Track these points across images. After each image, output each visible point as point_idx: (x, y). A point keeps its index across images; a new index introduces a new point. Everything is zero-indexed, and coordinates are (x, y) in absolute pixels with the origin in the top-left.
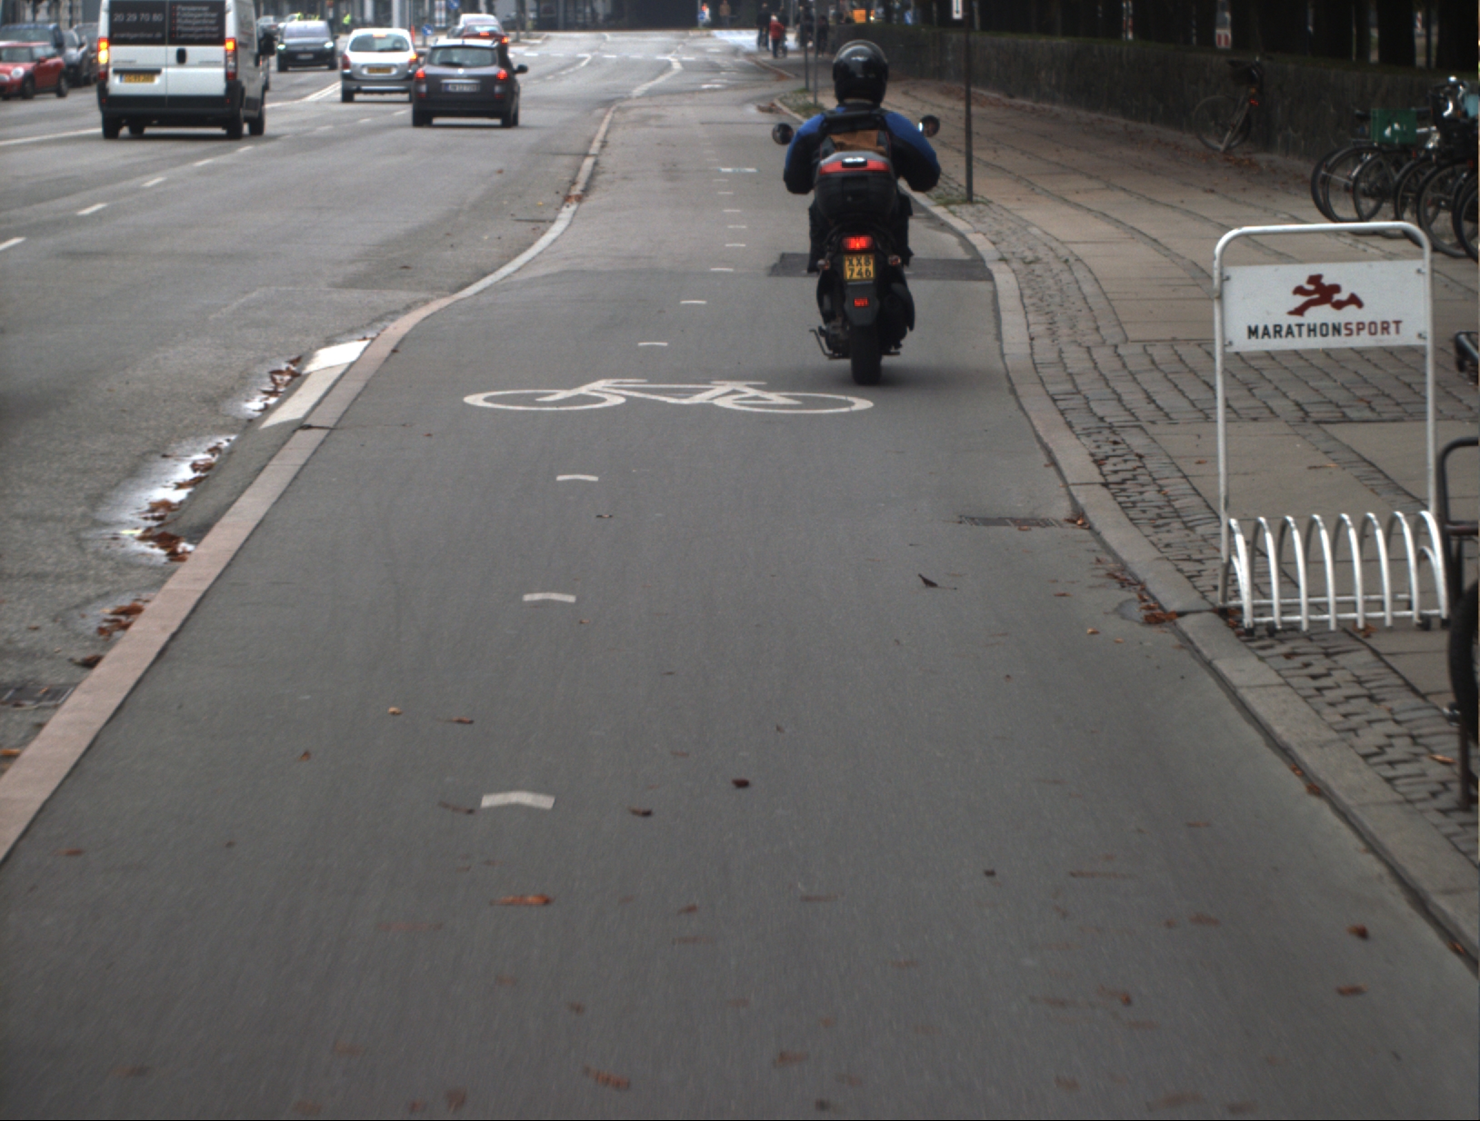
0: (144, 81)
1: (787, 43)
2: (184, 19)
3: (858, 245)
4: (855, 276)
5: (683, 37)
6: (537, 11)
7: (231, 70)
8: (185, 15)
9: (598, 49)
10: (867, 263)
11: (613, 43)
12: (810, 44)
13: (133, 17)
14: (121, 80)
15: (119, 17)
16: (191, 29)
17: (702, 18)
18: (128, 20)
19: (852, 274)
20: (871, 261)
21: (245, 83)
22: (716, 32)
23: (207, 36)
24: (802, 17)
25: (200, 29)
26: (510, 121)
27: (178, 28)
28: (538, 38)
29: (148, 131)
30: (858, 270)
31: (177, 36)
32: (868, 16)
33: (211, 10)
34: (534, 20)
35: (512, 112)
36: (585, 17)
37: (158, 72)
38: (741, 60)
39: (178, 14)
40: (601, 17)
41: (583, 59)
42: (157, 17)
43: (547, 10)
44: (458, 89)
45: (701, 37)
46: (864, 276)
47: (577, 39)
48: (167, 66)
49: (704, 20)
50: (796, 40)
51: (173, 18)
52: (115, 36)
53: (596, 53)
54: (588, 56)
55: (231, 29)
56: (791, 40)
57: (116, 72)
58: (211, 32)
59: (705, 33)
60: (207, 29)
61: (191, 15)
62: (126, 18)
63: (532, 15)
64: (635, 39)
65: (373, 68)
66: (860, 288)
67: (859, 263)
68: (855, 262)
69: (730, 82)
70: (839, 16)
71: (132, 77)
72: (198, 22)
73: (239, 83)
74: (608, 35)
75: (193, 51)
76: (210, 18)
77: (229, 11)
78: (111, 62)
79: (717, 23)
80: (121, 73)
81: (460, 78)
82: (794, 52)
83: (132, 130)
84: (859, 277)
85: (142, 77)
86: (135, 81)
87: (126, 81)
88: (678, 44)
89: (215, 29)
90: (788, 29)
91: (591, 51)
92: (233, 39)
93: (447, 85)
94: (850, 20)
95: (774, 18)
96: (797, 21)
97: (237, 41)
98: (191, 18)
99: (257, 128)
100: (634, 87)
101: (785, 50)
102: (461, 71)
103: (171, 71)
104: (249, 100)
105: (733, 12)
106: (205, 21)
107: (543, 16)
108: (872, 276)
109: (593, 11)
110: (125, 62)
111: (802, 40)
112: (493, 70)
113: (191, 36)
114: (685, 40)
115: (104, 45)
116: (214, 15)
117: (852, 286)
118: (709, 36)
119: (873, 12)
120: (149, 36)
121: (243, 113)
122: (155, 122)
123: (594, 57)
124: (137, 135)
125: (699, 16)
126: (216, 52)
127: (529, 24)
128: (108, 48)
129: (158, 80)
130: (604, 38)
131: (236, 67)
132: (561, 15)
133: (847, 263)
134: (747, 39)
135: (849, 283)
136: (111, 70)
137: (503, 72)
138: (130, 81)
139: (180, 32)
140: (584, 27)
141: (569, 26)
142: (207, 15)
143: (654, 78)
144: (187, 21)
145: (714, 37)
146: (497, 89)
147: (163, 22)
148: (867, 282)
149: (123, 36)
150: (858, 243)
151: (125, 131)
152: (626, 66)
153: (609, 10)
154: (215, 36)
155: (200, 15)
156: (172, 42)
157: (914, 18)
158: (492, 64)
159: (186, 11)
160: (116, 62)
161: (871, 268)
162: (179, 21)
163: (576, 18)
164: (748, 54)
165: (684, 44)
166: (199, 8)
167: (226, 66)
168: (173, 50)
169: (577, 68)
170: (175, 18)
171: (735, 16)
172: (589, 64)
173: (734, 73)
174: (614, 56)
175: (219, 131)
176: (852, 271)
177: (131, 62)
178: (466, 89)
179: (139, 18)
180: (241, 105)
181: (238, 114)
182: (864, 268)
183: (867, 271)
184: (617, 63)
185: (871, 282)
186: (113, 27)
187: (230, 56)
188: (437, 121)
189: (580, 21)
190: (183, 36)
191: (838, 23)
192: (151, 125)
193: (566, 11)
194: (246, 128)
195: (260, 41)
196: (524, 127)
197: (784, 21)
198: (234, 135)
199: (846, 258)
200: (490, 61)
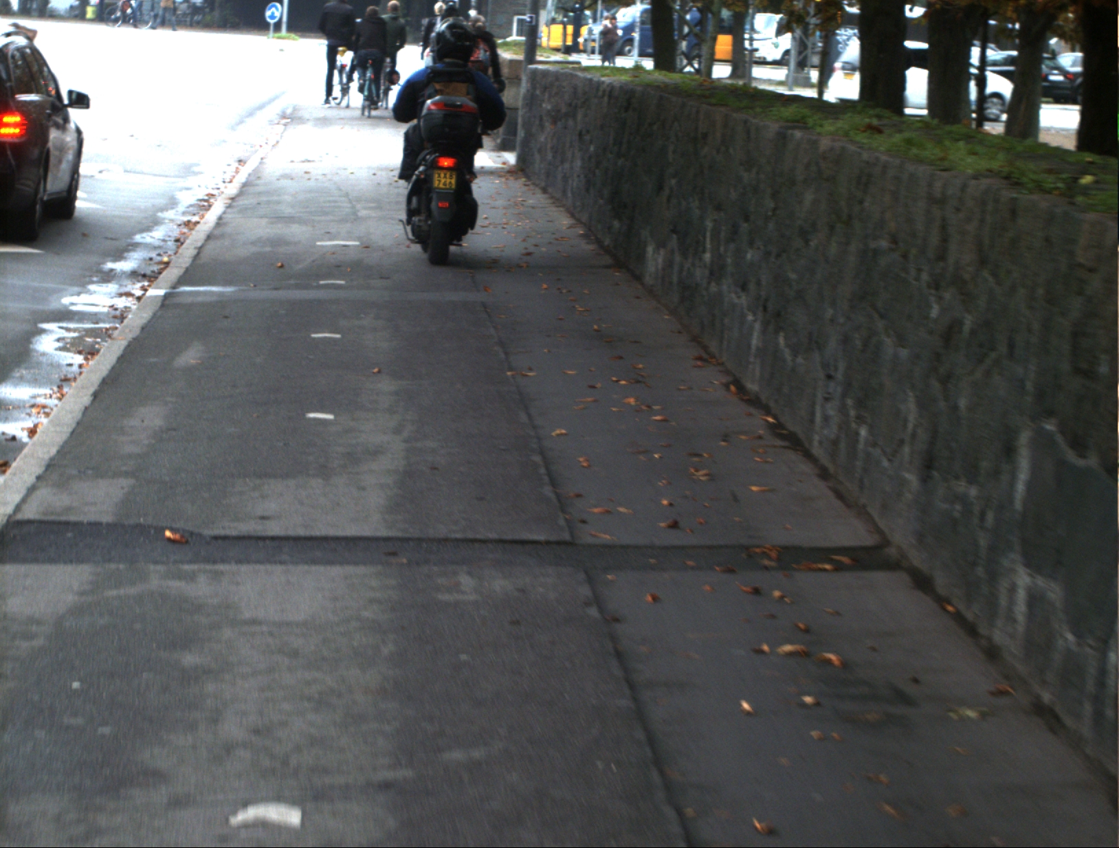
3: (446, 164)
4: (441, 186)
10: (451, 177)
19: (439, 184)
20: (454, 176)
30: (443, 181)
46: (448, 186)
66: (443, 195)
67: (445, 177)
68: (442, 175)
84: (444, 187)
108: (453, 187)
133: (437, 176)
135: (437, 190)
148: (449, 191)
150: (446, 163)
161: (453, 181)
176: (440, 181)
182: (448, 180)
183: (450, 183)
185: (452, 191)
199: (436, 171)
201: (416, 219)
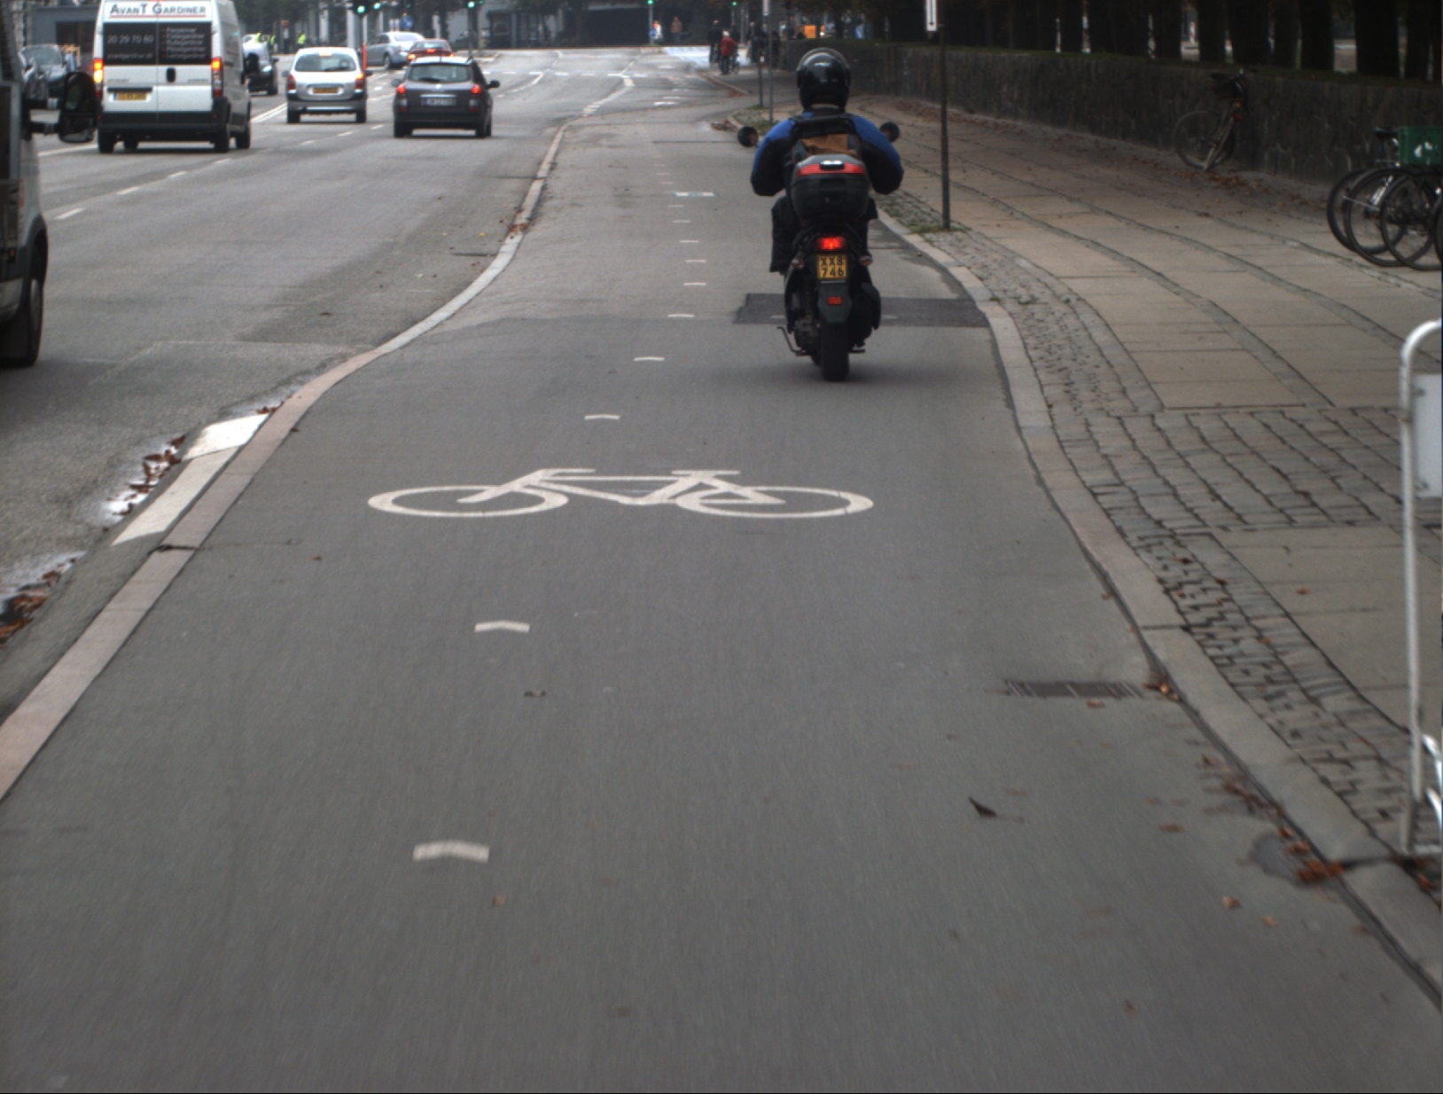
0: (136, 98)
1: (738, 59)
2: (173, 40)
3: (831, 245)
4: (828, 275)
5: (635, 54)
6: (490, 29)
7: (218, 88)
8: (173, 37)
9: (550, 67)
10: (840, 263)
11: (564, 60)
12: (762, 59)
13: (125, 39)
14: (115, 98)
15: (113, 39)
16: (179, 50)
17: (654, 35)
18: (121, 41)
19: (825, 273)
20: (844, 261)
21: (231, 100)
22: (667, 49)
23: (195, 56)
24: (753, 32)
25: (188, 49)
26: (483, 131)
27: (168, 49)
28: (490, 56)
29: (142, 145)
30: (831, 269)
31: (167, 57)
32: (818, 31)
33: (198, 32)
34: (486, 38)
35: (486, 124)
36: (537, 36)
37: (149, 90)
38: (692, 76)
39: (168, 36)
40: (553, 35)
41: (536, 77)
42: (148, 39)
43: (501, 29)
44: (436, 103)
45: (653, 53)
46: (837, 276)
47: (531, 57)
48: (158, 84)
49: (656, 37)
50: (748, 56)
51: (163, 39)
52: (109, 57)
53: (548, 70)
54: (541, 74)
55: (217, 49)
56: (742, 56)
57: (110, 90)
58: (198, 53)
59: (656, 50)
60: (194, 49)
61: (180, 37)
62: (119, 40)
63: (484, 33)
64: (587, 56)
65: (320, 88)
66: (833, 286)
67: (832, 263)
68: (828, 261)
69: (684, 99)
70: (790, 32)
71: (125, 95)
72: (186, 43)
73: (225, 100)
74: (560, 53)
75: (180, 70)
76: (197, 39)
77: (214, 33)
78: (105, 81)
79: (669, 40)
80: (115, 91)
81: (438, 93)
82: (745, 67)
83: (126, 145)
84: (832, 276)
85: (134, 95)
86: (128, 99)
87: (120, 99)
88: (631, 60)
89: (202, 49)
90: (741, 45)
91: (542, 68)
92: (220, 60)
93: (426, 99)
94: (801, 36)
95: (726, 33)
96: (748, 38)
97: (223, 60)
98: (180, 40)
99: (244, 142)
100: (586, 105)
101: (736, 66)
102: (438, 86)
103: (161, 88)
104: (236, 116)
105: (684, 29)
106: (193, 42)
107: (496, 34)
108: (845, 275)
109: (546, 29)
110: (118, 80)
111: (754, 56)
112: (468, 85)
113: (180, 56)
114: (637, 57)
115: (98, 65)
116: (201, 36)
117: (824, 285)
118: (660, 53)
119: (823, 28)
120: (141, 56)
121: (230, 127)
122: (148, 137)
123: (546, 75)
124: (131, 149)
125: (651, 33)
126: (203, 71)
127: (482, 43)
128: (102, 68)
129: (149, 97)
130: (557, 55)
131: (222, 85)
132: (514, 33)
133: (821, 262)
134: (699, 55)
135: (822, 282)
136: (105, 89)
137: (477, 87)
138: (123, 99)
139: (170, 53)
140: (536, 45)
141: (522, 44)
142: (195, 36)
143: (606, 96)
144: (176, 43)
145: (665, 53)
146: (472, 102)
147: (154, 43)
148: (840, 281)
149: (116, 56)
150: (831, 243)
151: (120, 145)
152: (577, 83)
153: (561, 29)
154: (202, 56)
155: (188, 37)
156: (163, 62)
157: (865, 33)
158: (467, 80)
159: (176, 33)
160: (110, 81)
161: (844, 268)
162: (168, 42)
163: (529, 36)
164: (700, 71)
165: (635, 61)
166: (187, 30)
167: (213, 83)
168: (163, 69)
169: (529, 85)
170: (165, 39)
171: (686, 33)
172: (541, 82)
173: (686, 90)
174: (565, 74)
175: (207, 145)
176: (826, 270)
177: (124, 81)
178: (443, 103)
179: (131, 39)
180: (227, 121)
181: (225, 129)
182: (837, 267)
183: (840, 270)
184: (569, 80)
185: (844, 281)
186: (107, 48)
187: (217, 74)
188: (416, 132)
189: (533, 39)
190: (172, 56)
191: (790, 38)
192: (144, 140)
193: (518, 30)
194: (232, 142)
195: (245, 60)
196: (497, 138)
197: (736, 37)
198: (221, 148)
199: (819, 257)
200: (465, 77)
201: (799, 324)
